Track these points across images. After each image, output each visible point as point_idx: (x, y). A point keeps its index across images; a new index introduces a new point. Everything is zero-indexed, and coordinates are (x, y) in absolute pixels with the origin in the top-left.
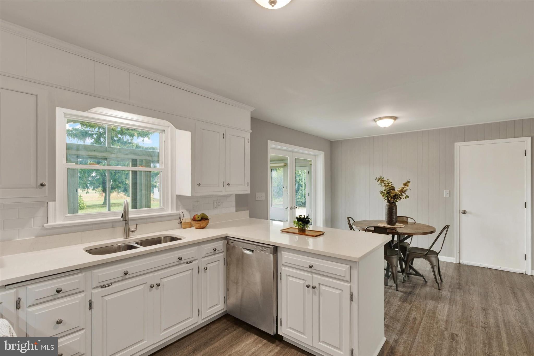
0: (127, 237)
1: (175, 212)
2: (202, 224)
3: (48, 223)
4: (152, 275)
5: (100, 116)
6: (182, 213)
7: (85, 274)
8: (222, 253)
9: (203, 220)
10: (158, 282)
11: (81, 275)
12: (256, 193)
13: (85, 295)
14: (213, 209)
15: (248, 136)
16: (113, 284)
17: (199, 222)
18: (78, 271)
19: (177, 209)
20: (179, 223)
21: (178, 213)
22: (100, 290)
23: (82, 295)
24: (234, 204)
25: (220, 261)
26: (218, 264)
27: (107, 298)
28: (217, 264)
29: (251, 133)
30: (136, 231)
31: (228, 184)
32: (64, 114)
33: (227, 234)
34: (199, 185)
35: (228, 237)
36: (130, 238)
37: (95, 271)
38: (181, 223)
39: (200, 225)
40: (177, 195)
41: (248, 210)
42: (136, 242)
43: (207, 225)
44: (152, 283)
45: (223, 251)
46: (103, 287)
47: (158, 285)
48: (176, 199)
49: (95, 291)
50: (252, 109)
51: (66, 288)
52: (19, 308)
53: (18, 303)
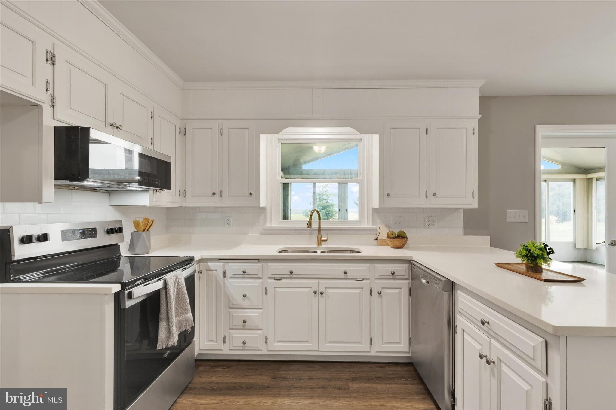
0: (319, 245)
1: (370, 226)
2: (396, 243)
3: (266, 225)
4: (316, 281)
5: (308, 136)
6: (380, 228)
7: (263, 264)
8: (407, 280)
9: (399, 238)
10: (322, 290)
11: (260, 264)
12: (508, 211)
13: (263, 281)
14: (424, 228)
15: (475, 124)
16: (283, 279)
17: (392, 240)
18: (257, 261)
19: (374, 223)
20: (375, 239)
21: (375, 228)
22: (273, 281)
23: (260, 281)
24: (461, 223)
25: (402, 289)
26: (399, 293)
27: (278, 290)
28: (398, 291)
29: (480, 119)
30: (327, 240)
31: (433, 195)
32: (279, 140)
33: (412, 257)
34: (388, 195)
35: (412, 260)
36: (322, 246)
37: (270, 264)
38: (377, 239)
39: (393, 243)
40: (373, 208)
41: (488, 235)
42: (321, 251)
43: (405, 244)
44: (317, 290)
45: (407, 277)
46: (276, 279)
47: (322, 293)
48: (373, 212)
49: (269, 281)
50: (482, 83)
51: (248, 272)
52: (225, 277)
53: (225, 273)
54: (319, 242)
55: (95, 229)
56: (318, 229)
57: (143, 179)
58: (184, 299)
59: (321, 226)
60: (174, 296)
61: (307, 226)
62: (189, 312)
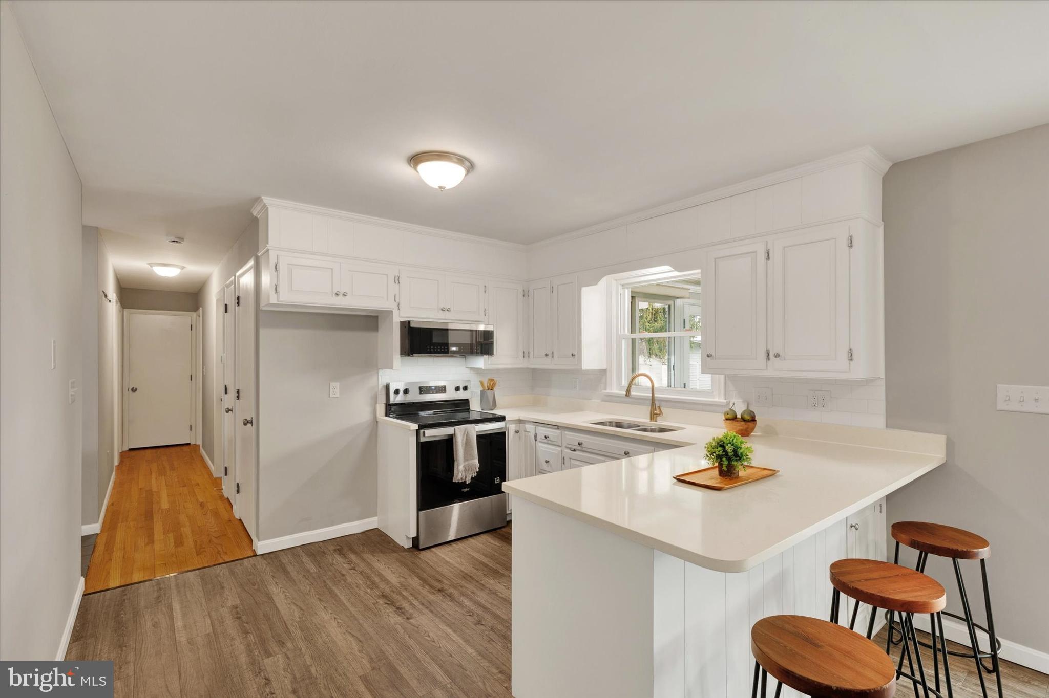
1: (721, 399)
3: (605, 390)
7: (561, 432)
13: (562, 450)
14: (807, 409)
19: (727, 396)
22: (569, 451)
23: (559, 449)
27: (573, 462)
30: (660, 415)
31: (775, 356)
37: (566, 433)
46: (571, 449)
49: (566, 450)
51: (551, 438)
52: (536, 440)
53: (536, 437)
54: (653, 416)
55: (445, 386)
56: (651, 398)
57: (459, 349)
58: (471, 447)
59: (656, 395)
60: (462, 443)
61: (625, 393)
62: (473, 458)
